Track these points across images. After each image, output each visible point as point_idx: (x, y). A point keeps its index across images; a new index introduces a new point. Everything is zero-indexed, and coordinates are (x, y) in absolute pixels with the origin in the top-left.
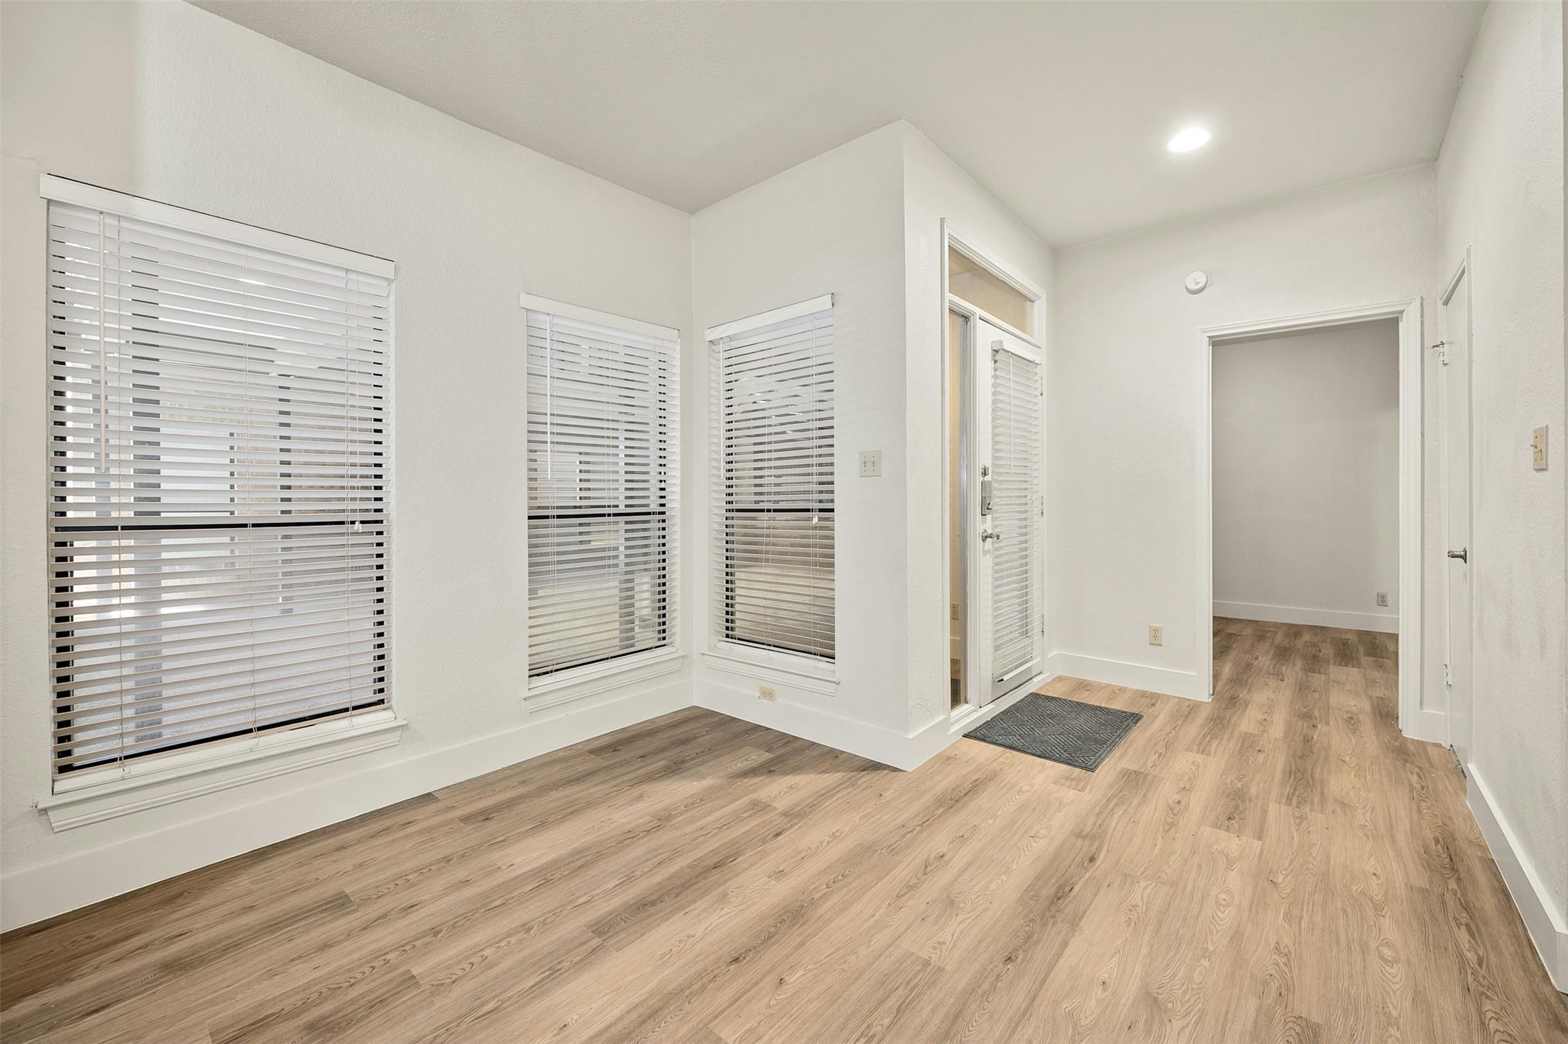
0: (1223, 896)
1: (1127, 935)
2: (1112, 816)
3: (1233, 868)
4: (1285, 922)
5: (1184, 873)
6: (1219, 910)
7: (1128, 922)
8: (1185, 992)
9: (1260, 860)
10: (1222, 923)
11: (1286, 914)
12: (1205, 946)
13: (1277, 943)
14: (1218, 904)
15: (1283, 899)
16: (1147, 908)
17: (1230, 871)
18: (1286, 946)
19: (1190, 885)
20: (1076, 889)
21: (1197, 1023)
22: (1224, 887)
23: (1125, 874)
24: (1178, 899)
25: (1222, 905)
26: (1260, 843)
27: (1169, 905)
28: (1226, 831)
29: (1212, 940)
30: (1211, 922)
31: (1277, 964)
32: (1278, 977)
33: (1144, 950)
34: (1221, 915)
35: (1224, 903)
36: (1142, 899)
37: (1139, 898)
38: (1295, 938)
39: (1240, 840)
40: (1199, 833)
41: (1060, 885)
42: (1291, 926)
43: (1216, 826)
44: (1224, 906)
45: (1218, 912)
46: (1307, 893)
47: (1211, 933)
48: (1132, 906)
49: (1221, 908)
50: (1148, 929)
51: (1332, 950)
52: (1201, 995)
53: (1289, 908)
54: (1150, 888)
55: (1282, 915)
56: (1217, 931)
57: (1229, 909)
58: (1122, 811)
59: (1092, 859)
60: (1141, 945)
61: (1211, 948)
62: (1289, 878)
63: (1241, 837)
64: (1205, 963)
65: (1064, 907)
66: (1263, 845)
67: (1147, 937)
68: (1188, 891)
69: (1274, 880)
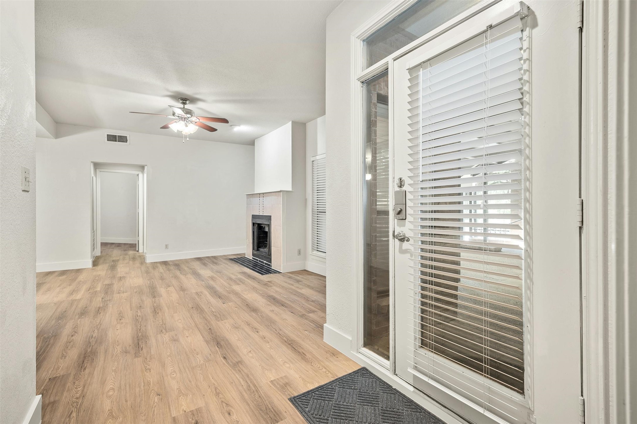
0: (174, 375)
1: (192, 348)
2: (242, 379)
3: (178, 390)
4: (150, 381)
5: (193, 374)
6: (173, 370)
7: (195, 350)
8: (169, 346)
9: (169, 403)
10: (170, 367)
11: (150, 384)
12: (171, 358)
13: (150, 372)
14: (175, 372)
15: (153, 390)
16: (194, 356)
17: (178, 388)
18: (147, 372)
19: (188, 371)
20: (217, 348)
21: (163, 343)
22: (176, 379)
23: (210, 361)
24: (188, 364)
25: (173, 372)
26: (173, 416)
27: (189, 361)
28: (193, 411)
29: (170, 360)
30: (173, 365)
31: (149, 365)
32: (148, 362)
33: (185, 347)
34: (172, 369)
35: (173, 373)
36: (198, 357)
37: (199, 357)
38: (145, 377)
39: (183, 410)
40: (203, 399)
41: (222, 346)
42: (147, 380)
43: (199, 410)
44: (172, 372)
45: (173, 369)
46: (143, 399)
47: (171, 362)
48: (198, 354)
49: (173, 371)
50: (189, 352)
51: (132, 381)
52: (165, 348)
53: (149, 387)
54: (199, 362)
55: (151, 383)
56: (170, 363)
57: (170, 373)
58: (243, 384)
59: (225, 358)
60: (187, 347)
61: (169, 358)
62: (152, 403)
63: (184, 412)
64: (168, 354)
65: (214, 343)
66: (171, 415)
67: (187, 350)
68: (187, 370)
69: (158, 396)
